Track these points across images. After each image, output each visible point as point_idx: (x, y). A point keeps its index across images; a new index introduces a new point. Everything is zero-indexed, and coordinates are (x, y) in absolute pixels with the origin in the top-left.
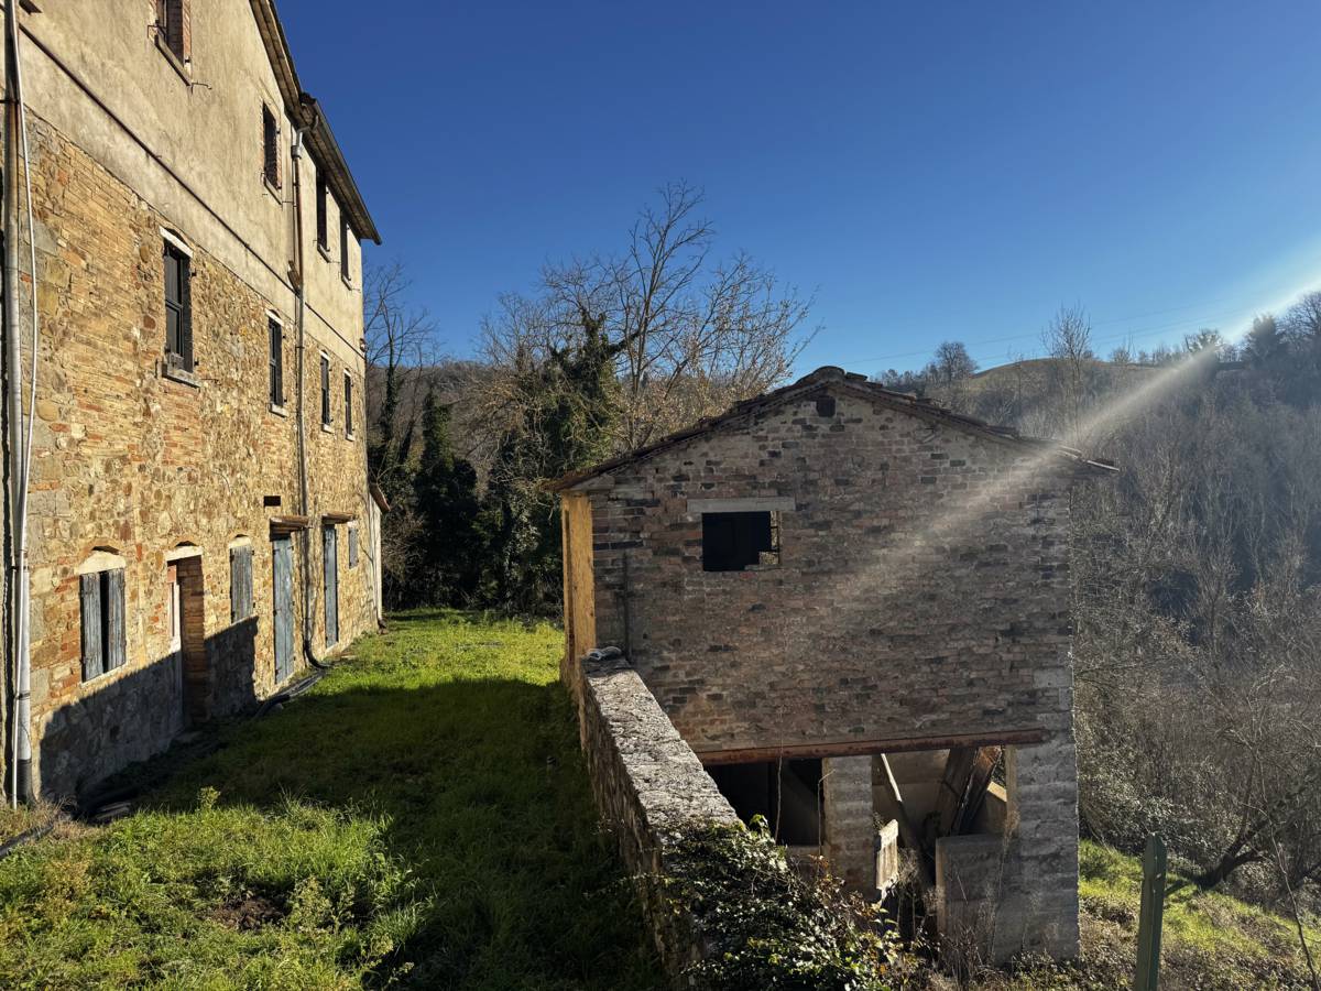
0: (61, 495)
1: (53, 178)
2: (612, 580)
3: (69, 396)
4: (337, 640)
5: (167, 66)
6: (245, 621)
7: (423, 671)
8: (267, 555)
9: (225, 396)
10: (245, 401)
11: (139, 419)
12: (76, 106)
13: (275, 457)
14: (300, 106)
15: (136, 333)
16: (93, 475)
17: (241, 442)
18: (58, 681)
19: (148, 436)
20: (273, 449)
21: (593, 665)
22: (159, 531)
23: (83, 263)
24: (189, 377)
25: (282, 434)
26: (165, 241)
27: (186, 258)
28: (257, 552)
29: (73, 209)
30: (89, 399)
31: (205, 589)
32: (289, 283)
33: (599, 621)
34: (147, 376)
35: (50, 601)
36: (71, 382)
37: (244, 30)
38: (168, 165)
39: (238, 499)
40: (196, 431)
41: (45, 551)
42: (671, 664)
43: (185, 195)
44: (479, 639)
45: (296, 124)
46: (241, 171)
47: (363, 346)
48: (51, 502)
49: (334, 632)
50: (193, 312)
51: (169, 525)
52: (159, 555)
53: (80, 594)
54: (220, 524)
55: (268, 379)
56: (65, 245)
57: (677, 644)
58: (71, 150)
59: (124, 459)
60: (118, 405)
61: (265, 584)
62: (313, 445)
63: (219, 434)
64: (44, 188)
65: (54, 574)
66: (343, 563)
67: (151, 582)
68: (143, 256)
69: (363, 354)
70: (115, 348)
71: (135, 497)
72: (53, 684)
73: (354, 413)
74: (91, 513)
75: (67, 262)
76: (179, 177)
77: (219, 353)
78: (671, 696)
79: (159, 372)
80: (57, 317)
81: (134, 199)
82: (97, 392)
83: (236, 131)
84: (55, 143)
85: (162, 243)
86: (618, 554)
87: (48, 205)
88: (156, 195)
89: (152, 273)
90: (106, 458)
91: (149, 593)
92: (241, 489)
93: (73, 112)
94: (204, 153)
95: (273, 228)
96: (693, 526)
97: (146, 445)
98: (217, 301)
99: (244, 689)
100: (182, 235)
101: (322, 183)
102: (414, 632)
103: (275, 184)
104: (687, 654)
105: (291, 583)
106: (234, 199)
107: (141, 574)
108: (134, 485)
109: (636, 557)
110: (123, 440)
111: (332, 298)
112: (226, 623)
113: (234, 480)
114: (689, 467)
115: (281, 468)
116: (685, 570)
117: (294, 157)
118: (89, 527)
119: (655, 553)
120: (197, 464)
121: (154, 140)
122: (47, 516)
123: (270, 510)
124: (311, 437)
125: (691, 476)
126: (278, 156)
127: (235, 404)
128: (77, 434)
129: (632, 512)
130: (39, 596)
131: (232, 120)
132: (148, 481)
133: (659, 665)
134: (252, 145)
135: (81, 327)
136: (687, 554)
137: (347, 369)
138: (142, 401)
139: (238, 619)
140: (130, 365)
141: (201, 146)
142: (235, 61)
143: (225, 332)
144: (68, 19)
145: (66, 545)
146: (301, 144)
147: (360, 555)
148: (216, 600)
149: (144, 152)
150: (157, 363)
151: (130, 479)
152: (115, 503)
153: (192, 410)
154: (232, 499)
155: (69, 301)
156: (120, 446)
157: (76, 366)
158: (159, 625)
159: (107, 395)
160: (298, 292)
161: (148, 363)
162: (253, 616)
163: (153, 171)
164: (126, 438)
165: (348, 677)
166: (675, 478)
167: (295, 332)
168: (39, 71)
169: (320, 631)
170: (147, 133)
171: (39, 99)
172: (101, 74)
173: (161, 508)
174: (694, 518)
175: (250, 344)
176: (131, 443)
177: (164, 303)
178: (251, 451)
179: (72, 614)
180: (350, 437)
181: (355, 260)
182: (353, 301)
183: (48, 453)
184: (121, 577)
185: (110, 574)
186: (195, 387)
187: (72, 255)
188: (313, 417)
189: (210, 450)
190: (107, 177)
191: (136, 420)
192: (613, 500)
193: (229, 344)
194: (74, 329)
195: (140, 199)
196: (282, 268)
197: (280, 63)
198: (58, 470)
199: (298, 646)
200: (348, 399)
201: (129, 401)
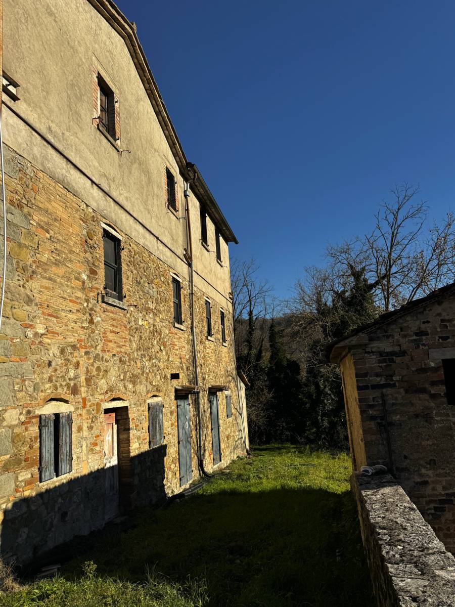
0: (27, 365)
1: (28, 188)
2: (375, 413)
3: (35, 308)
4: (221, 461)
5: (105, 141)
6: (159, 447)
7: (264, 481)
8: (173, 407)
9: (144, 316)
10: (158, 320)
11: (86, 325)
12: (44, 152)
13: (177, 352)
14: (187, 170)
15: (84, 277)
16: (51, 355)
17: (155, 342)
18: (21, 482)
19: (92, 335)
20: (176, 348)
21: (365, 479)
22: (98, 390)
23: (48, 236)
24: (119, 303)
25: (182, 340)
26: (104, 230)
27: (119, 241)
28: (166, 406)
29: (41, 205)
30: (51, 311)
31: (131, 426)
32: (185, 260)
33: (368, 444)
34: (91, 301)
35: (17, 430)
36: (37, 300)
37: (153, 129)
38: (106, 190)
39: (153, 374)
40: (126, 334)
41: (15, 399)
42: (429, 480)
43: (117, 207)
44: (303, 462)
45: (186, 179)
46: (153, 199)
47: (231, 296)
48: (19, 370)
49: (219, 456)
50: (123, 269)
51: (105, 388)
52: (98, 405)
53: (39, 427)
54: (141, 388)
55: (172, 310)
56: (35, 224)
57: (432, 463)
58: (41, 174)
59: (74, 347)
60: (70, 316)
61: (172, 425)
62: (202, 347)
63: (141, 337)
64: (22, 192)
65: (21, 414)
66: (222, 414)
67: (92, 421)
68: (90, 236)
69: (231, 301)
70: (69, 283)
71: (82, 370)
72: (17, 483)
73: (226, 332)
74: (50, 377)
75: (36, 233)
76: (113, 197)
77: (141, 293)
78: (432, 505)
79: (100, 299)
80: (28, 263)
81: (83, 206)
82: (56, 307)
83: (149, 178)
84: (30, 169)
85: (102, 230)
86: (377, 393)
87: (24, 201)
88: (98, 205)
89: (95, 246)
90: (61, 346)
91: (90, 428)
92: (155, 369)
93: (42, 155)
94: (129, 187)
95: (174, 231)
96: (436, 369)
97: (90, 340)
98: (139, 265)
99: (158, 489)
100: (115, 227)
101: (203, 212)
102: (266, 457)
103: (175, 209)
104: (442, 471)
105: (189, 425)
106: (149, 213)
107: (85, 416)
108: (81, 363)
109: (391, 395)
110: (74, 336)
111: (211, 270)
112: (146, 448)
113: (150, 364)
114: (427, 325)
115: (181, 358)
116: (432, 405)
117: (186, 196)
118: (47, 386)
119: (407, 392)
120: (126, 353)
121: (97, 177)
122: (17, 378)
123: (175, 382)
124: (201, 342)
125: (429, 332)
126: (176, 195)
127: (151, 321)
128: (41, 330)
129: (385, 361)
130: (10, 428)
131: (147, 173)
132: (92, 361)
133: (419, 480)
134: (159, 187)
135: (45, 271)
136: (433, 392)
137: (222, 308)
138: (88, 315)
139: (153, 446)
140: (79, 294)
141: (127, 184)
142: (148, 144)
143: (144, 282)
144: (41, 108)
145: (31, 396)
146: (189, 189)
147: (233, 411)
148: (139, 433)
149: (90, 182)
150: (98, 294)
151: (79, 359)
152: (67, 372)
153: (122, 322)
154: (150, 374)
155: (37, 254)
156: (71, 340)
157: (41, 291)
158: (98, 448)
159: (62, 310)
160: (190, 265)
161: (92, 294)
162: (164, 444)
163: (95, 191)
164: (76, 335)
165: (221, 484)
166: (417, 334)
167: (189, 286)
168: (20, 131)
169: (210, 455)
170: (92, 172)
171: (20, 145)
172: (62, 138)
173: (100, 377)
174: (436, 364)
175: (161, 290)
176: (79, 338)
177: (103, 262)
178: (162, 348)
179: (33, 439)
180: (224, 344)
181: (225, 252)
182: (224, 273)
183: (18, 340)
184: (69, 418)
185: (61, 415)
186: (125, 310)
187: (40, 230)
188: (201, 332)
189: (134, 345)
190: (65, 192)
191: (84, 325)
192: (368, 353)
193: (147, 289)
194: (40, 270)
195: (87, 206)
196: (180, 252)
197: (175, 148)
198: (26, 350)
199: (195, 463)
200: (223, 323)
201: (79, 314)
